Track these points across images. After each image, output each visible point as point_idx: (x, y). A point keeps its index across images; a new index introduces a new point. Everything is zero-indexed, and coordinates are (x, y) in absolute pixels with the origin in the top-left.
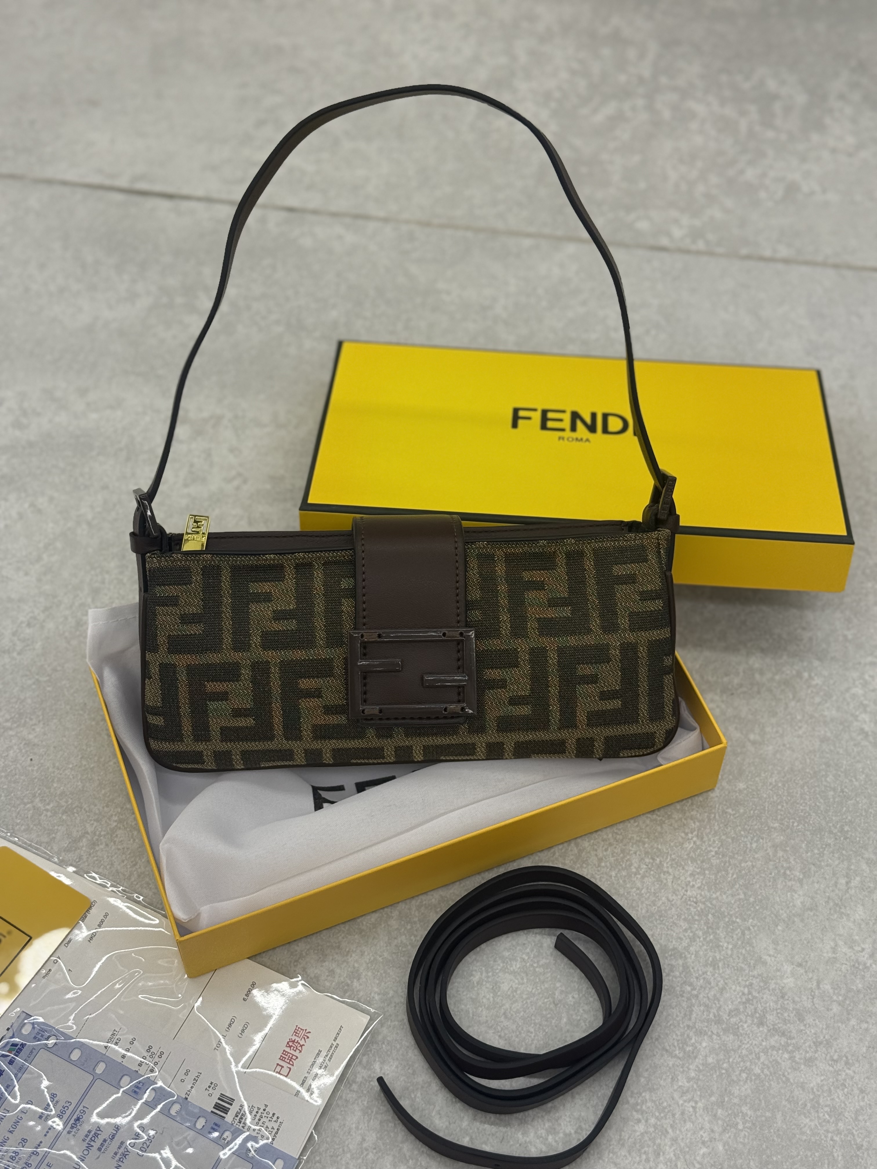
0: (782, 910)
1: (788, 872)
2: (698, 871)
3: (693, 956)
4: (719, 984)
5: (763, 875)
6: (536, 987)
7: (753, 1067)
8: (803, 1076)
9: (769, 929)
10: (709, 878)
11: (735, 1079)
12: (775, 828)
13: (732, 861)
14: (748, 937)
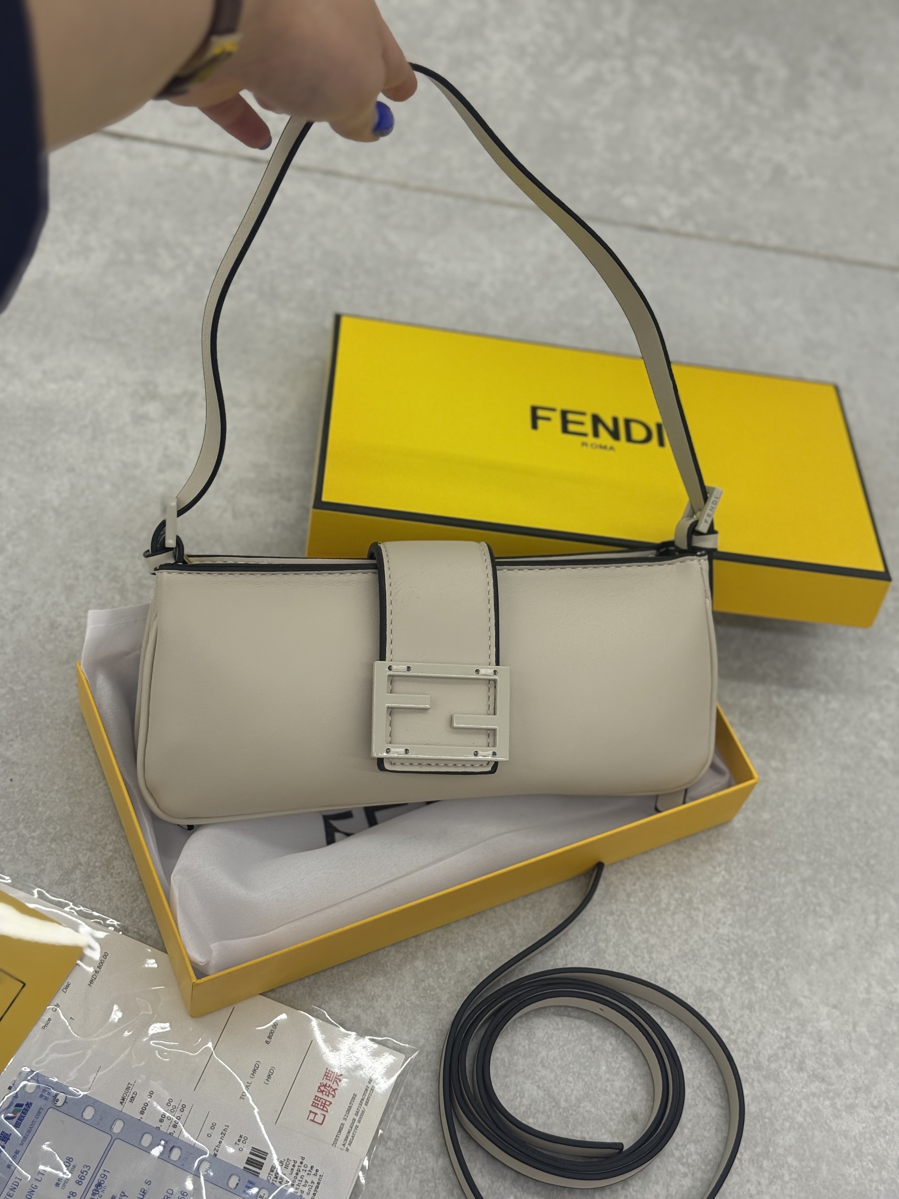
0: (814, 949)
2: (729, 906)
3: (729, 999)
4: (757, 1027)
5: (794, 912)
7: (795, 1115)
8: (845, 1123)
9: (802, 969)
10: (741, 915)
13: (762, 897)
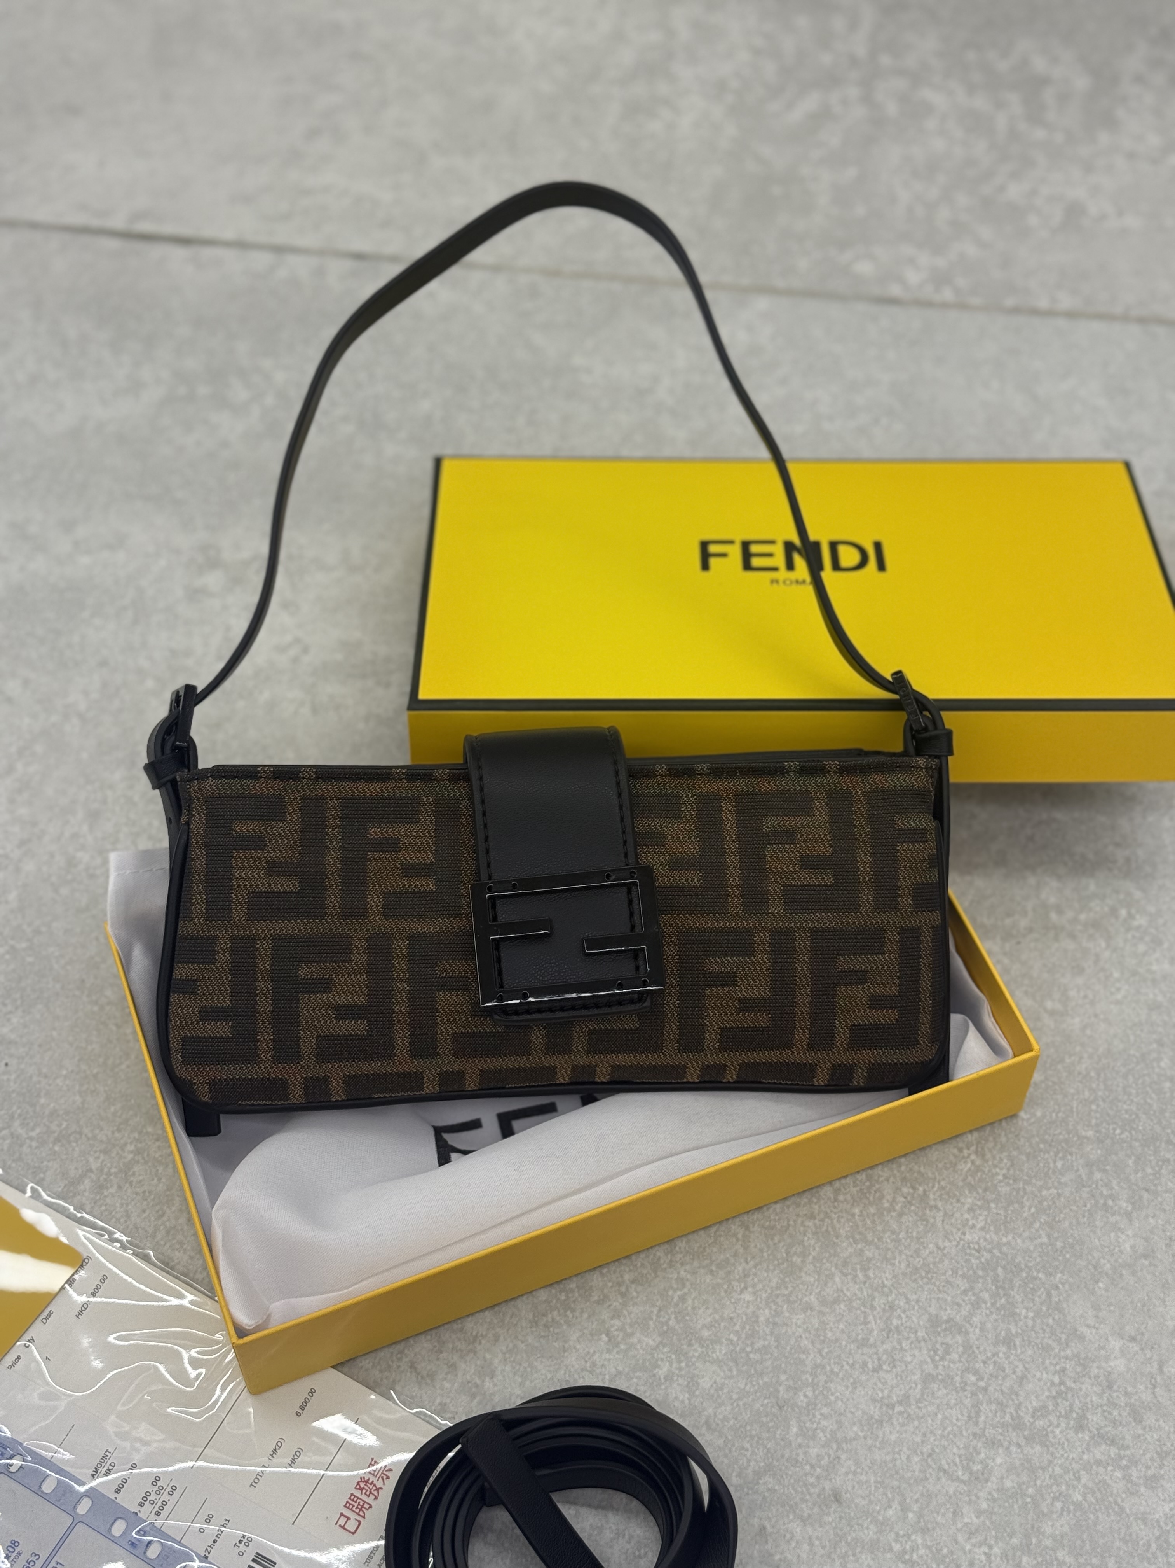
0: (1104, 1258)
1: (1110, 1202)
2: (979, 1203)
4: (1017, 1370)
5: (1074, 1208)
6: (751, 1382)
7: (1071, 1492)
8: (1144, 1503)
9: (1085, 1287)
10: (997, 1214)
11: (1046, 1511)
12: (1088, 1138)
13: (1029, 1188)
14: (1057, 1299)
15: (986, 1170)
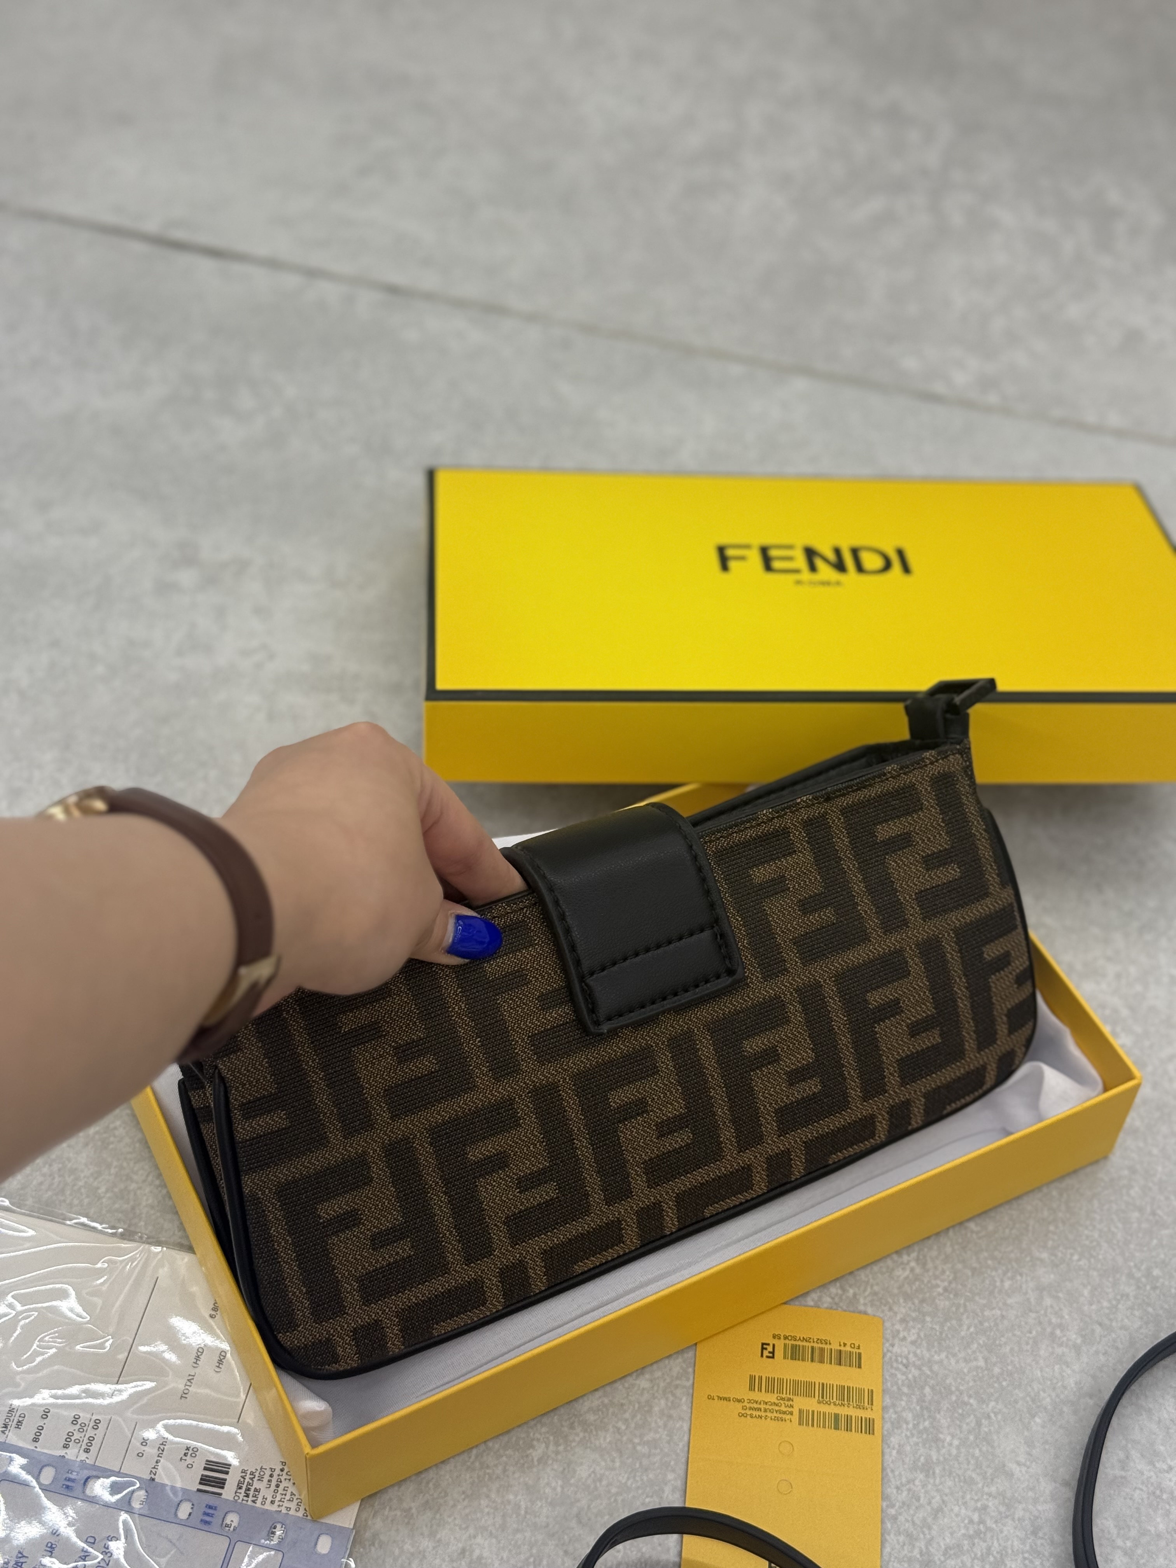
12: (1042, 1261)
14: (986, 1430)
15: (926, 1281)
